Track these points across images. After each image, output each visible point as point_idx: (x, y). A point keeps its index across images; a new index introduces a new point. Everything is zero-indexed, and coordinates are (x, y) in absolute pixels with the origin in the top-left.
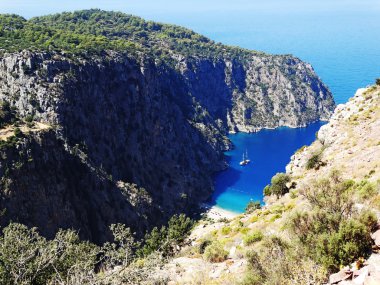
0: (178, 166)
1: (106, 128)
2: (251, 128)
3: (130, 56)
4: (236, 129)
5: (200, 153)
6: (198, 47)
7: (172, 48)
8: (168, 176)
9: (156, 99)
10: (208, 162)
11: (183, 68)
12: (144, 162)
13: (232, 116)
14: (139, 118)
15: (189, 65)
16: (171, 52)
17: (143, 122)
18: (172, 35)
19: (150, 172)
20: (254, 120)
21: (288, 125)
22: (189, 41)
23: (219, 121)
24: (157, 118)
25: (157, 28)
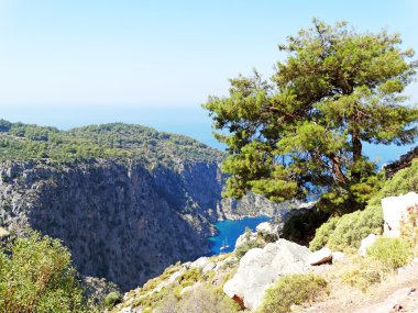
0: (159, 255)
1: (85, 227)
2: (236, 217)
3: (119, 163)
4: (224, 217)
5: (185, 241)
6: (196, 152)
7: (174, 153)
8: (147, 265)
9: (143, 197)
10: (192, 248)
11: (181, 169)
12: (123, 255)
13: (221, 206)
14: (122, 215)
15: (186, 167)
16: (172, 156)
17: (127, 218)
18: (177, 143)
19: (128, 264)
20: (239, 210)
21: (266, 214)
22: (189, 147)
23: (210, 210)
24: (142, 214)
25: (167, 137)
